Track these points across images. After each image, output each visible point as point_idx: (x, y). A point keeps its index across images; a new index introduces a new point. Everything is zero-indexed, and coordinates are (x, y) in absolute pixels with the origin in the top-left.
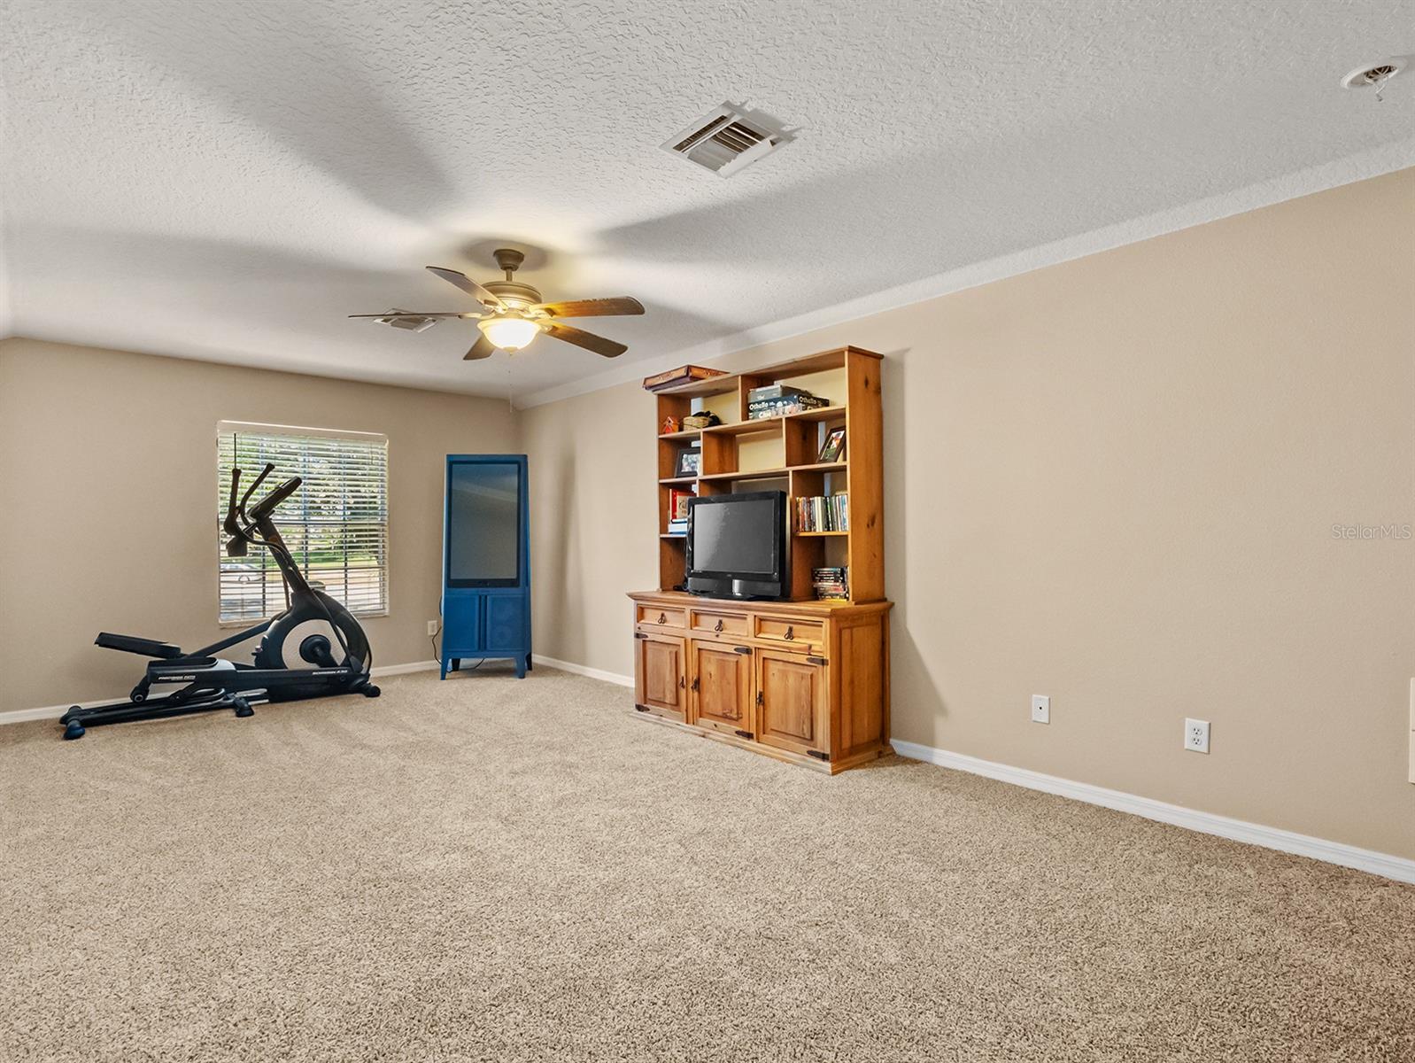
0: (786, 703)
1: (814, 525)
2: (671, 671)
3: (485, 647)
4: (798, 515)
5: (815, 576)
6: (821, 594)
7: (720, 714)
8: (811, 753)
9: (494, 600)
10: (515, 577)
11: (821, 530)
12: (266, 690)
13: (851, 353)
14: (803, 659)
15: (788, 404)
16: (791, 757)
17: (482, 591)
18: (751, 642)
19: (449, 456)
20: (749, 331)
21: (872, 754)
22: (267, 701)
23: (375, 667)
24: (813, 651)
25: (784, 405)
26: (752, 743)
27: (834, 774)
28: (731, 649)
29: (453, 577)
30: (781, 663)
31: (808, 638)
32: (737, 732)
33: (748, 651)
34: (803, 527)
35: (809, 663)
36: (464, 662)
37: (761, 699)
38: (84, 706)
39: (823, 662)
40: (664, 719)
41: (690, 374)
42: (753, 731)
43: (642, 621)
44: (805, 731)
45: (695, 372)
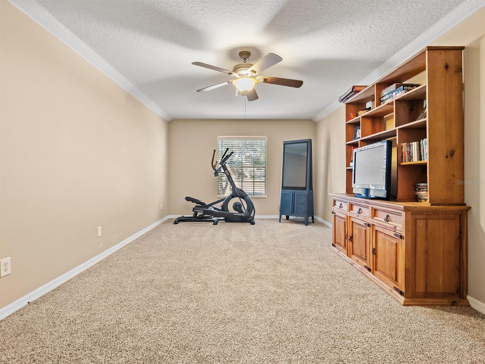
0: (385, 256)
1: (412, 158)
2: (343, 230)
3: (294, 212)
4: (402, 153)
5: (416, 188)
6: (419, 199)
7: (359, 255)
8: (396, 289)
9: (297, 194)
10: (305, 186)
11: (416, 161)
12: (224, 218)
13: (429, 51)
14: (392, 234)
15: (398, 93)
16: (386, 287)
17: (293, 191)
18: (371, 221)
19: (284, 142)
20: (388, 61)
21: (445, 301)
22: (224, 221)
23: (256, 215)
24: (397, 230)
25: (396, 94)
26: (370, 274)
27: (405, 305)
28: (363, 223)
29: (284, 185)
30: (383, 234)
31: (396, 222)
32: (365, 266)
33: (369, 225)
34: (405, 160)
35: (395, 237)
36: (291, 217)
37: (375, 252)
38: (185, 216)
39: (401, 237)
40: (340, 252)
41: (354, 90)
42: (371, 268)
43: (335, 206)
44: (393, 275)
45: (357, 89)
